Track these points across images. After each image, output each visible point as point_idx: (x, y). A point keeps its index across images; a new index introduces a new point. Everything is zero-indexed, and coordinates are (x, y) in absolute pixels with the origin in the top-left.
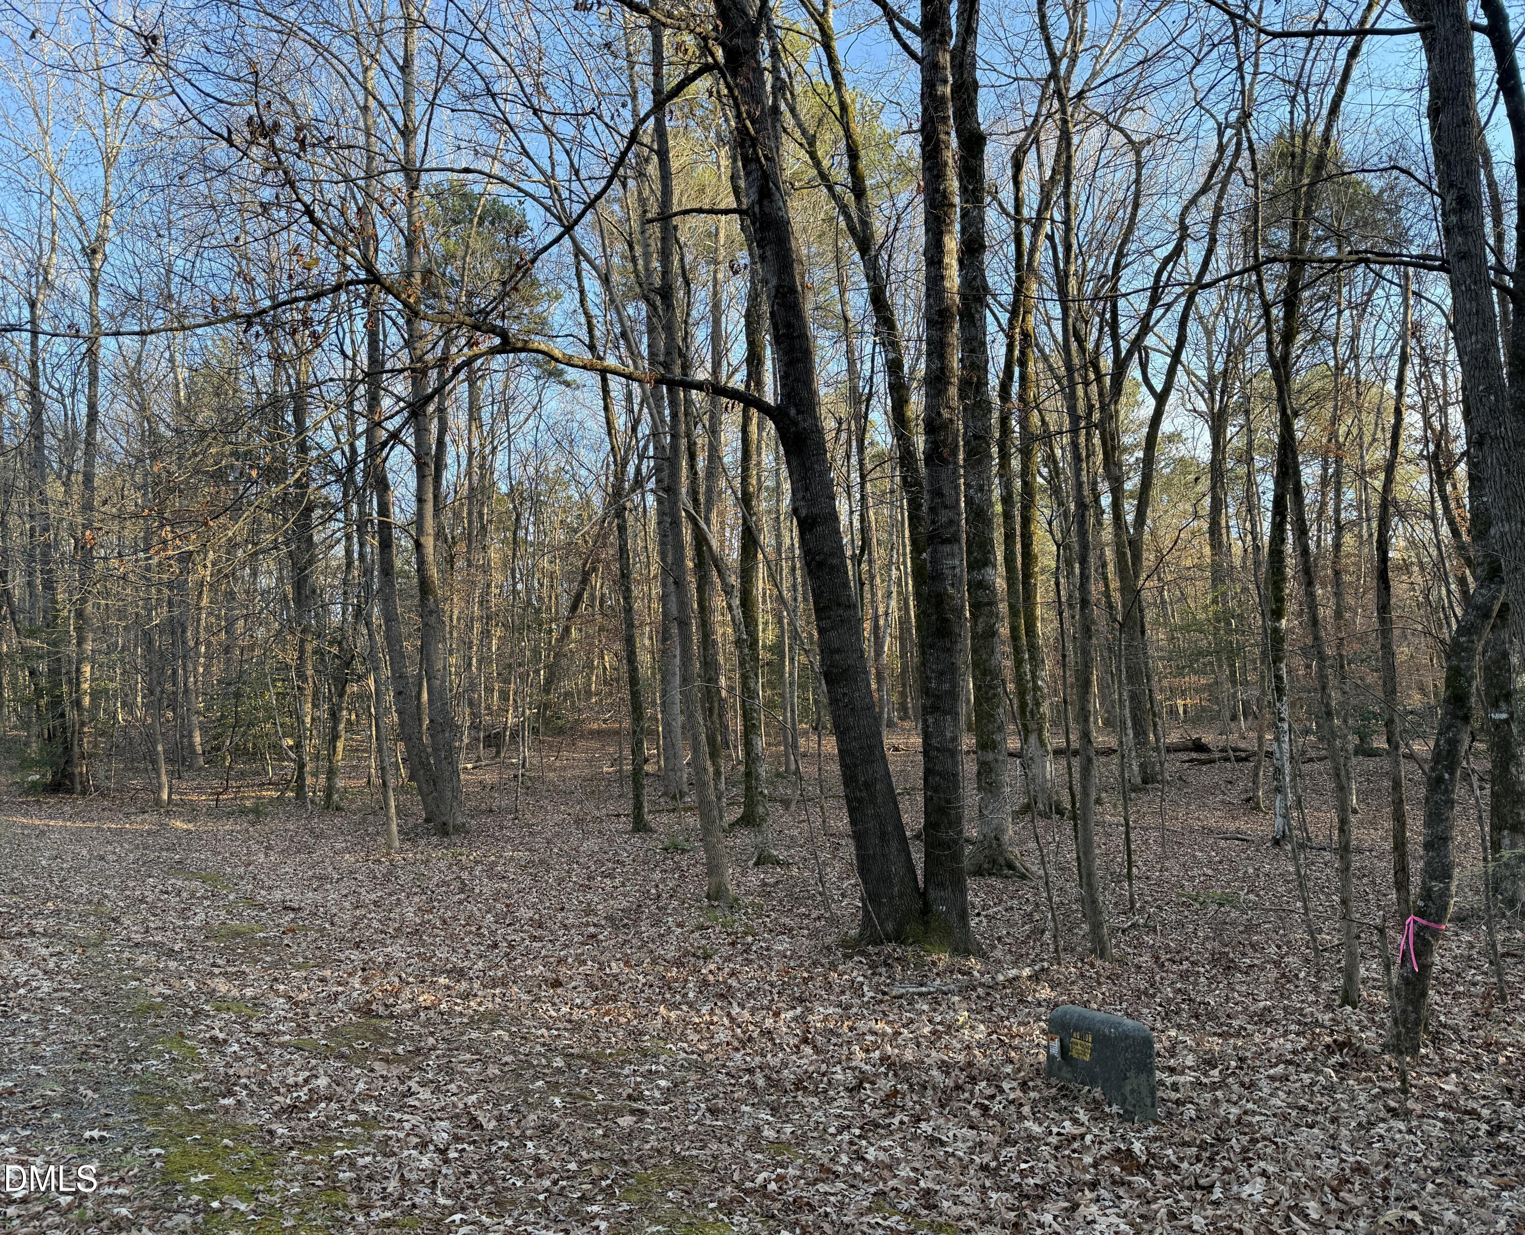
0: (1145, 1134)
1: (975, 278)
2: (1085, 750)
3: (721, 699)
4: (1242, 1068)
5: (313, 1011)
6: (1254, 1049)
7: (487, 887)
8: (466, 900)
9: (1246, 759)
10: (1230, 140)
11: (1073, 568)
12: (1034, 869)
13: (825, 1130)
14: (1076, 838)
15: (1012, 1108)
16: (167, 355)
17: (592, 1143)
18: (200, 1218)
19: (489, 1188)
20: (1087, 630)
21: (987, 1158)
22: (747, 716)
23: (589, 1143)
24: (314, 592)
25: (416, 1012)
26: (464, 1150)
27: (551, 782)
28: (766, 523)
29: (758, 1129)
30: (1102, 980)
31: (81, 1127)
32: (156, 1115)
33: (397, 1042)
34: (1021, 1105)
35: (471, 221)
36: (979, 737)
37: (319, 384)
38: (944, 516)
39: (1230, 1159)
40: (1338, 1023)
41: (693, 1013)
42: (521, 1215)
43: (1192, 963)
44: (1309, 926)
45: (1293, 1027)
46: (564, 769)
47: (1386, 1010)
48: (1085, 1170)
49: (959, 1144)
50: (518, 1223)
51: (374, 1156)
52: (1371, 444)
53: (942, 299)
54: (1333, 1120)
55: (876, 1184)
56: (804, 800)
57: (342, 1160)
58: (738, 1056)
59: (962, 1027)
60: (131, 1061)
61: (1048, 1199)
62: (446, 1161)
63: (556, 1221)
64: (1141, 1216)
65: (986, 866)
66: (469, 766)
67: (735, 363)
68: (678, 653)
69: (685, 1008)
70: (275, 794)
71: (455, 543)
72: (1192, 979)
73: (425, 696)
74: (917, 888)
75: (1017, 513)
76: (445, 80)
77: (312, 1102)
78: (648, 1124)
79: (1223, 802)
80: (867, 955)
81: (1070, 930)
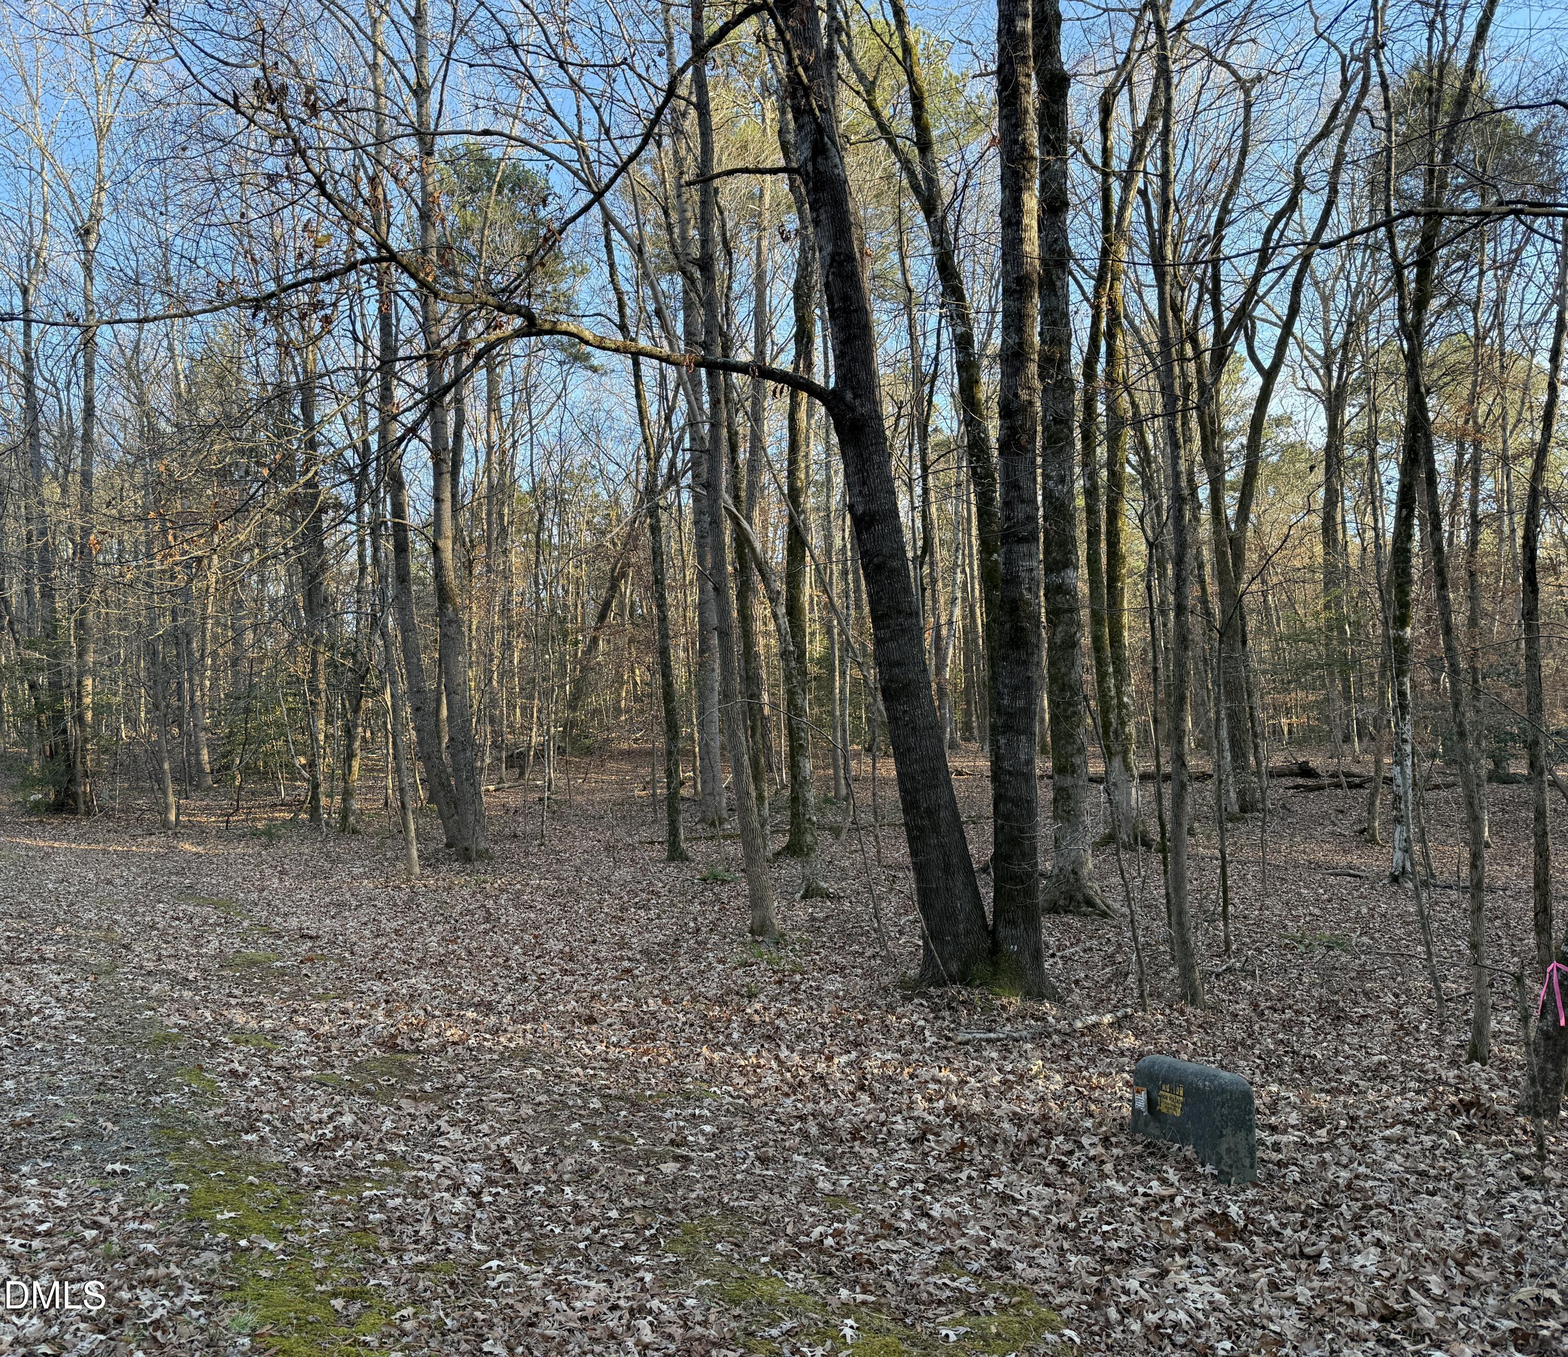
0: (1242, 1197)
1: (1056, 240)
2: (1178, 774)
3: (763, 717)
4: (1353, 1128)
5: (335, 1045)
6: (1367, 1107)
7: (514, 918)
8: (492, 930)
9: (1360, 786)
10: (1356, 75)
11: (1165, 569)
12: (1117, 906)
13: (885, 1183)
14: (1165, 872)
15: (1093, 1166)
16: (165, 343)
17: (634, 1190)
18: (228, 1256)
19: (526, 1235)
20: (1183, 640)
21: (1065, 1218)
22: (793, 735)
23: (630, 1190)
24: (326, 600)
25: (444, 1047)
26: (498, 1194)
27: (579, 806)
28: (814, 521)
29: (812, 1180)
30: (1193, 1028)
31: (103, 1160)
32: (178, 1149)
33: (424, 1078)
34: (1103, 1162)
35: (489, 189)
36: (1056, 759)
37: (328, 373)
38: (1020, 512)
39: (1339, 1227)
40: (1465, 1081)
41: (738, 1055)
42: (560, 1263)
43: (1296, 1012)
44: (1432, 973)
45: (1413, 1084)
46: (593, 791)
47: (1520, 1068)
48: (1175, 1234)
49: (1034, 1202)
50: (557, 1272)
51: (405, 1197)
52: (1515, 426)
53: (1021, 265)
54: (1458, 1188)
55: (942, 1243)
56: (857, 827)
57: (371, 1201)
58: (789, 1101)
59: (1035, 1077)
60: (149, 1093)
61: (1133, 1264)
62: (480, 1205)
63: (598, 1271)
64: (1238, 1286)
65: (1061, 902)
66: (492, 788)
67: (780, 340)
68: (717, 666)
69: (729, 1049)
70: (288, 816)
71: (473, 547)
72: (1295, 1030)
73: (444, 713)
74: (986, 926)
75: (1103, 508)
76: (461, 31)
77: (337, 1141)
78: (693, 1171)
79: (1333, 833)
80: (929, 998)
81: (1156, 974)
